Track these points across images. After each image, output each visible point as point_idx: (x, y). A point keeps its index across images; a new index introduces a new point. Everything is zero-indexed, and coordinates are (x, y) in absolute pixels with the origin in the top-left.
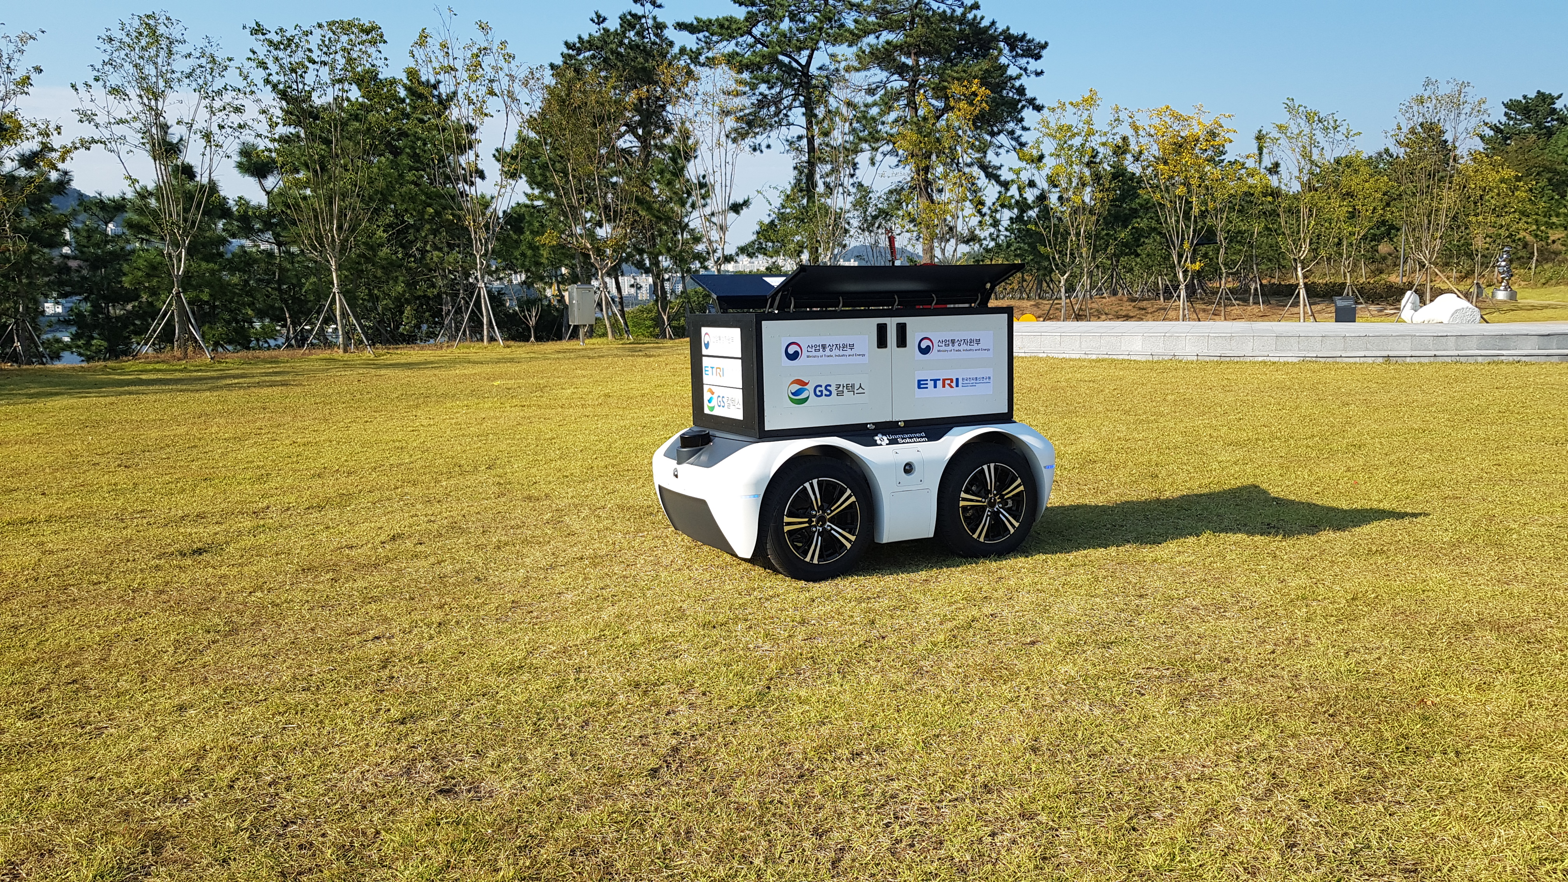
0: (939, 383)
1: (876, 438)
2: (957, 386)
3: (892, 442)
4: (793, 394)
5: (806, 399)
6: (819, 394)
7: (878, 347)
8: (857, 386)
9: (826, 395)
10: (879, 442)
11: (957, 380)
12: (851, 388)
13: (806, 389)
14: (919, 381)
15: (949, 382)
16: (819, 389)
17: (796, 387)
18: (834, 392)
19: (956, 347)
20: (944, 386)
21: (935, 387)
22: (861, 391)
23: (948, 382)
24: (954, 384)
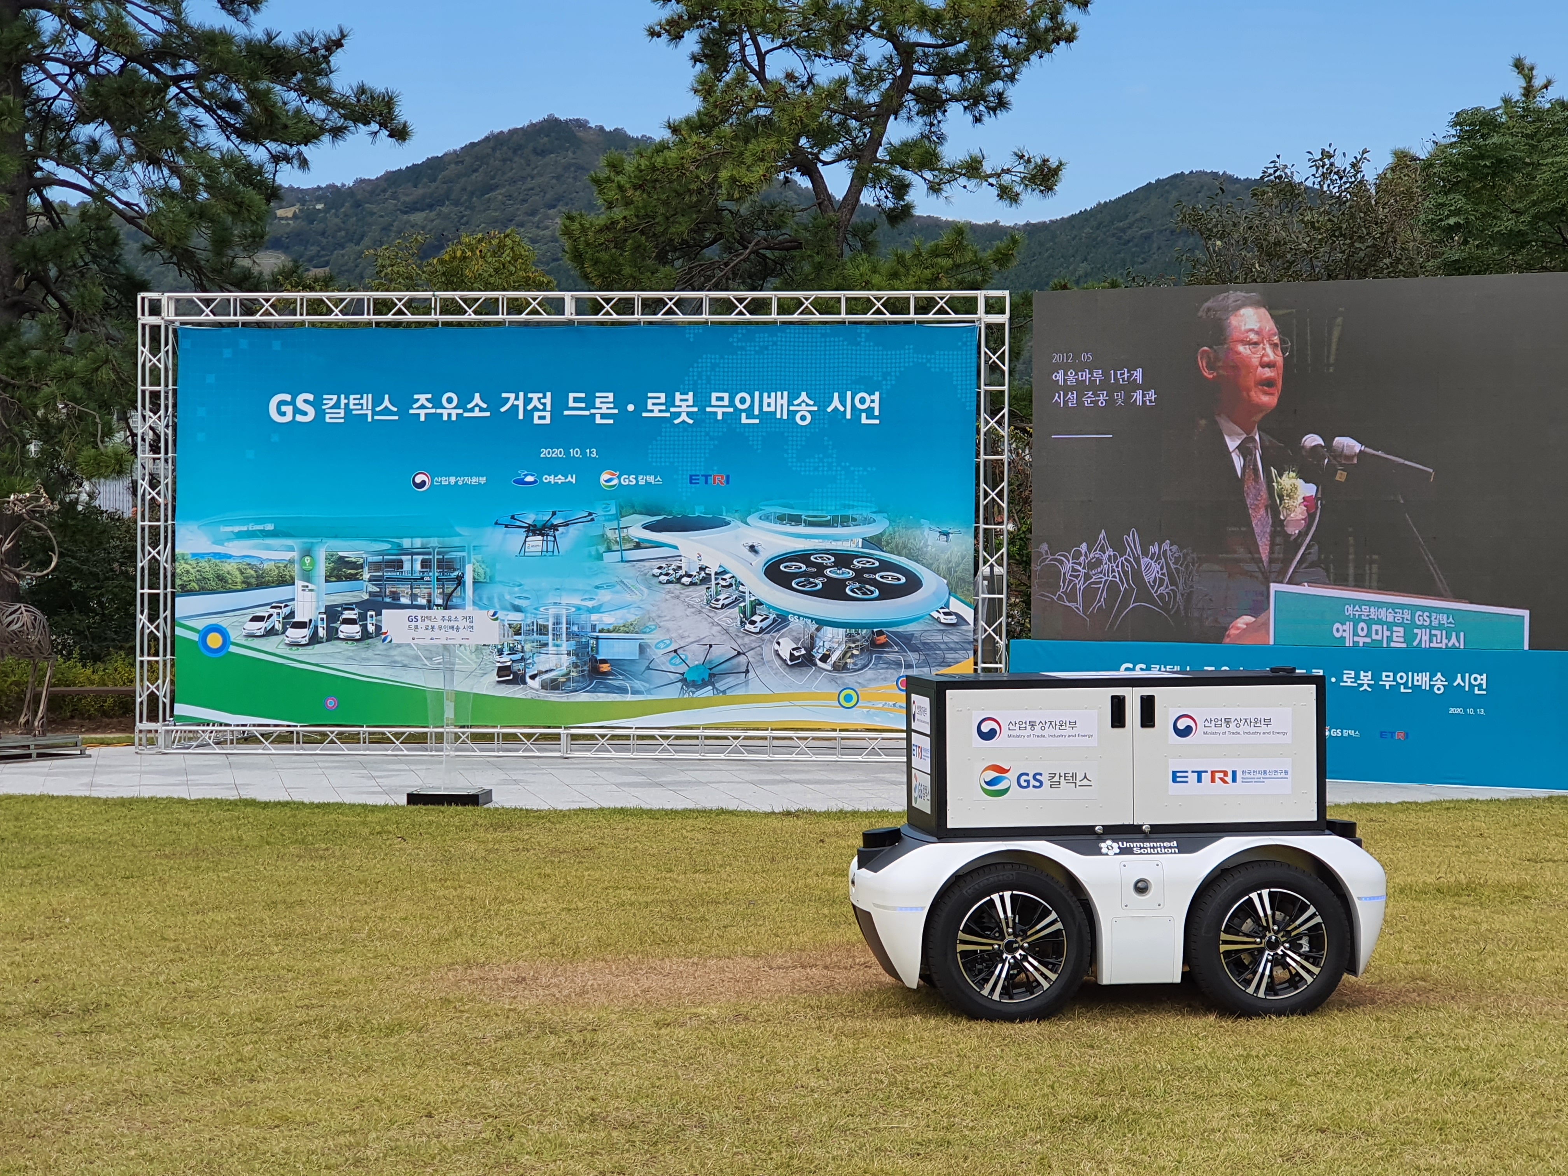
0: (1206, 777)
1: (1103, 845)
2: (1234, 780)
3: (1123, 851)
4: (987, 783)
5: (1006, 790)
6: (1025, 784)
7: (1113, 726)
8: (1080, 776)
9: (1034, 787)
10: (1104, 851)
11: (1234, 773)
12: (1071, 778)
13: (1005, 778)
14: (1174, 773)
15: (1221, 775)
16: (1024, 778)
17: (993, 774)
18: (1047, 783)
19: (1233, 727)
20: (1213, 781)
21: (1199, 780)
22: (1085, 782)
23: (1218, 775)
24: (1229, 779)
